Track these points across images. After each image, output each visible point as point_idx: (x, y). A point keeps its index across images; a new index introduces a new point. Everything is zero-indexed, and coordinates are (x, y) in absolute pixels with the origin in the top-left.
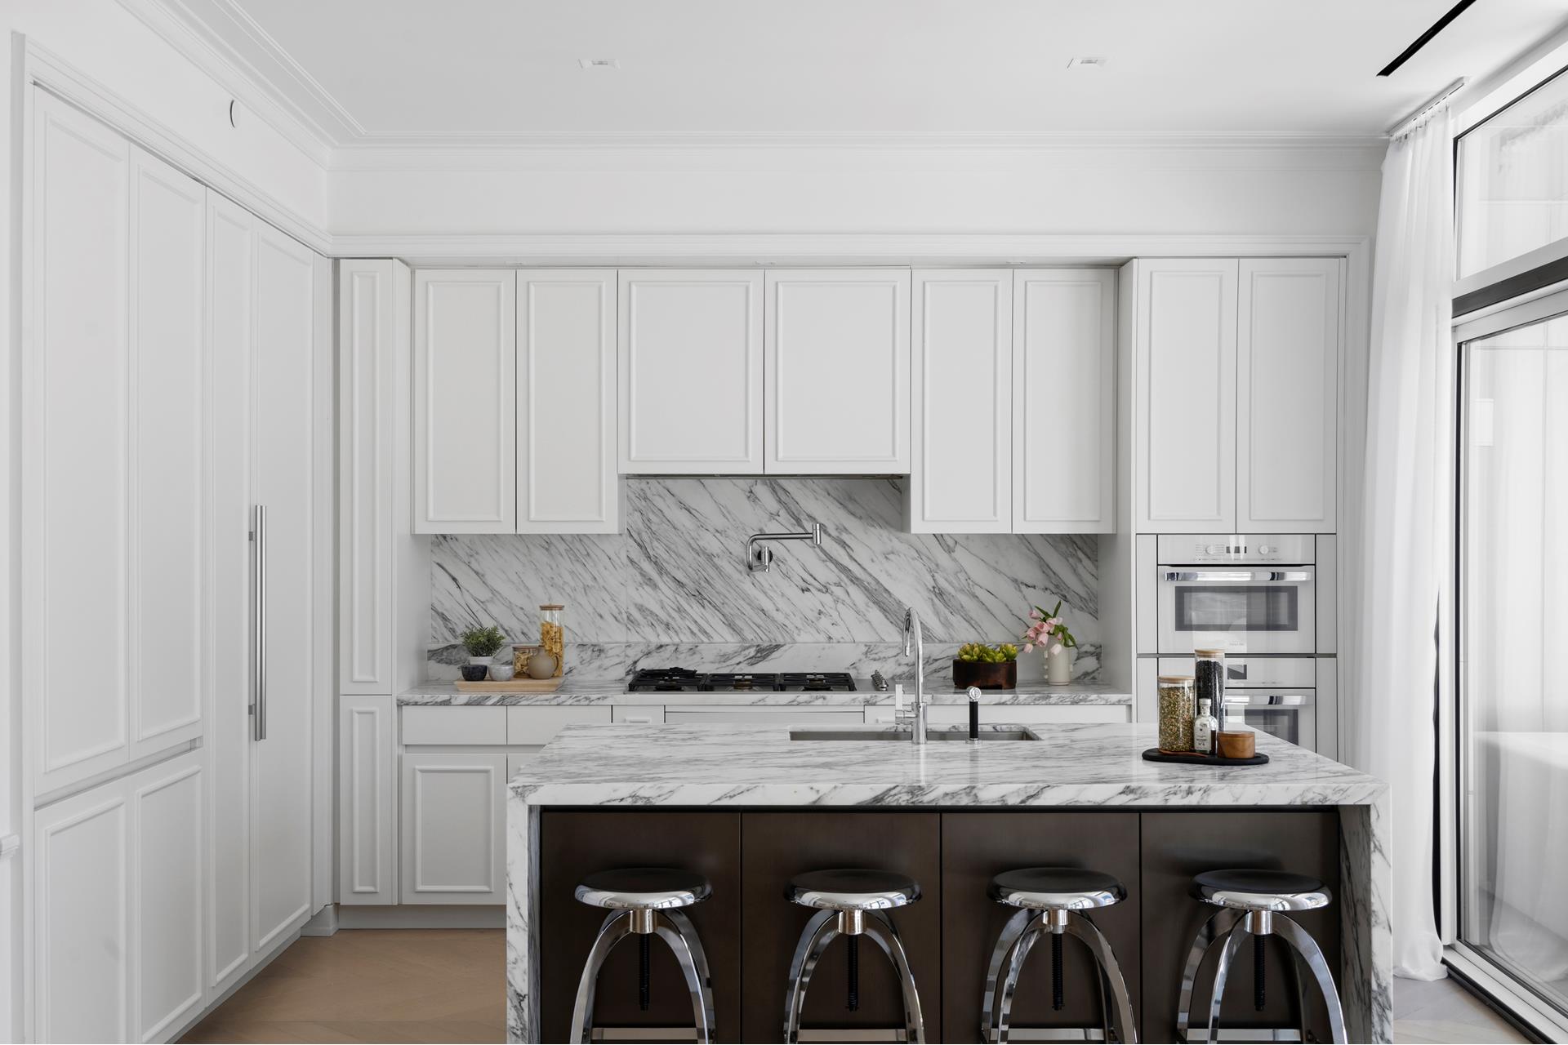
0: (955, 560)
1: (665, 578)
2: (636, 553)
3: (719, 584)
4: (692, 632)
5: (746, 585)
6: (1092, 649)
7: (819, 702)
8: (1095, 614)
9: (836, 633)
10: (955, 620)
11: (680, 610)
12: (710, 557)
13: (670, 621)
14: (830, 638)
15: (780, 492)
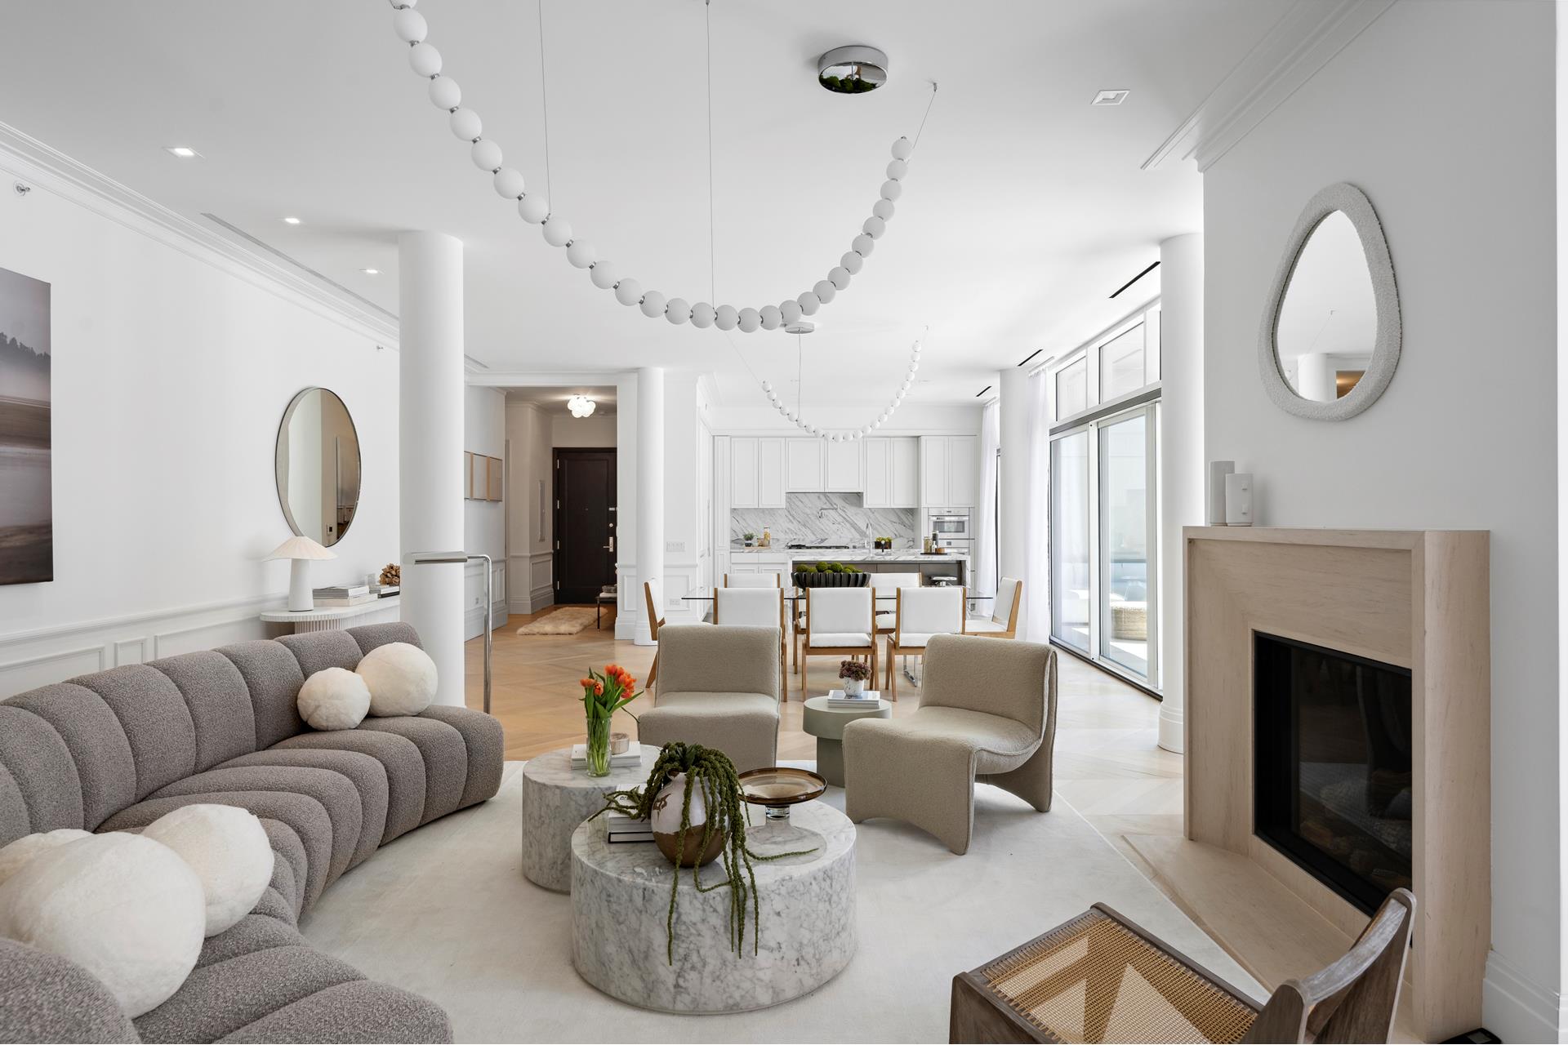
0: (874, 515)
1: (795, 520)
2: (787, 514)
3: (810, 522)
4: (803, 535)
5: (818, 522)
6: (912, 539)
8: (913, 530)
9: (842, 535)
10: (875, 532)
11: (799, 529)
12: (808, 515)
14: (840, 537)
15: (827, 497)
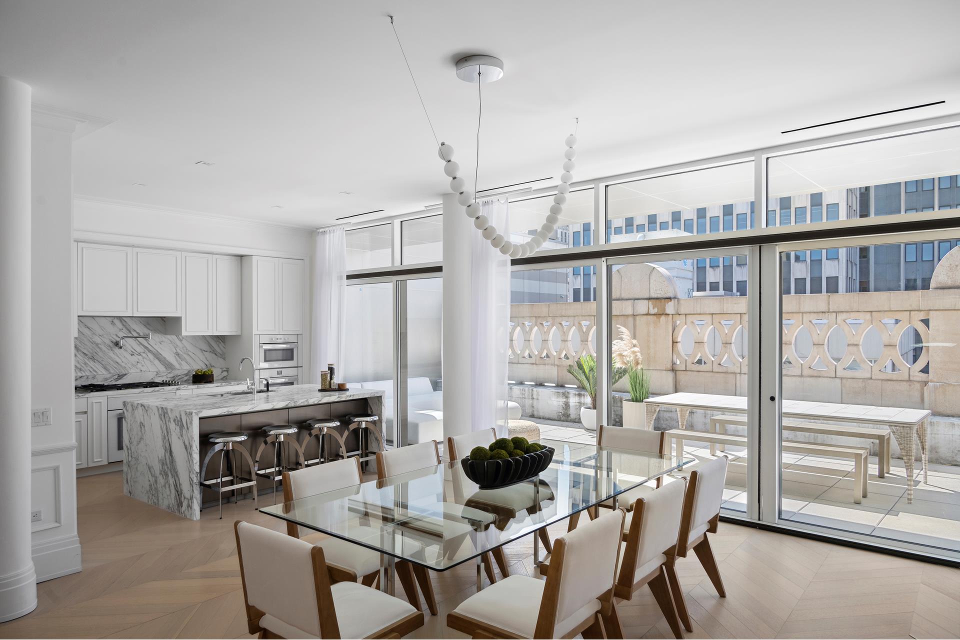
0: (182, 343)
1: (80, 352)
3: (100, 354)
4: (90, 371)
5: (111, 354)
6: (226, 369)
7: (162, 390)
8: (224, 359)
9: (143, 369)
10: (183, 363)
11: (85, 364)
12: (97, 345)
13: (82, 368)
14: (141, 371)
15: (123, 322)
